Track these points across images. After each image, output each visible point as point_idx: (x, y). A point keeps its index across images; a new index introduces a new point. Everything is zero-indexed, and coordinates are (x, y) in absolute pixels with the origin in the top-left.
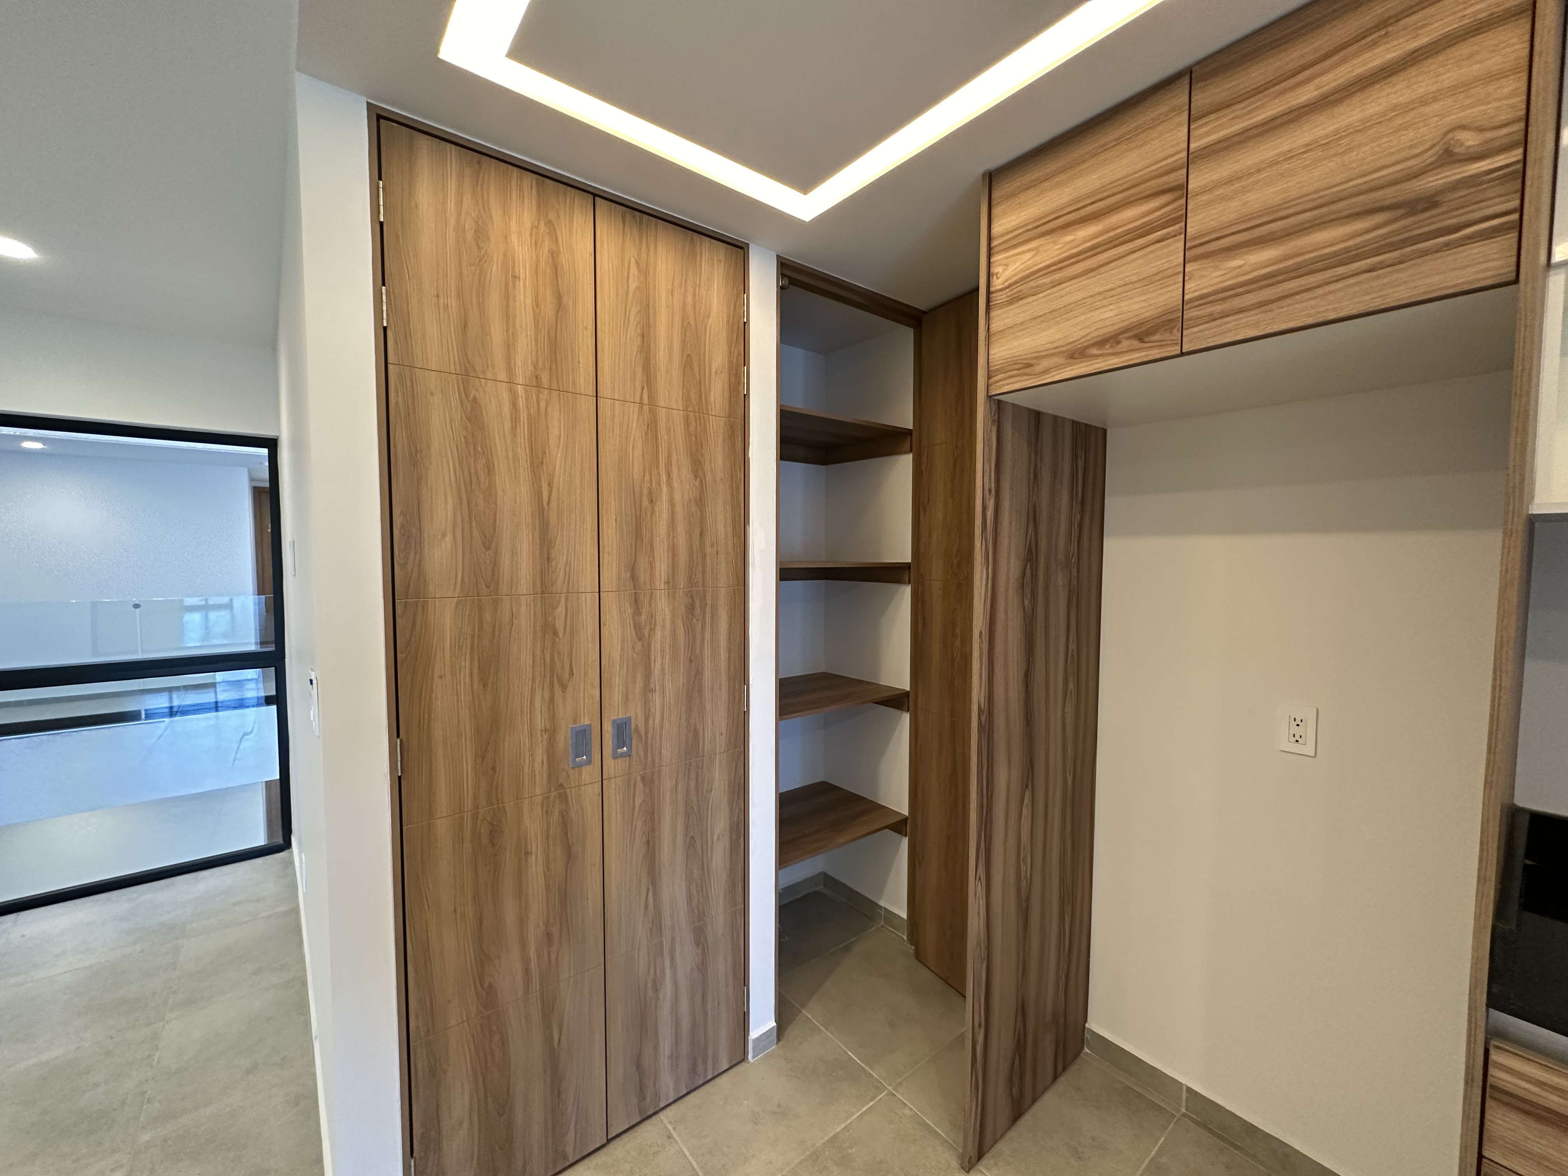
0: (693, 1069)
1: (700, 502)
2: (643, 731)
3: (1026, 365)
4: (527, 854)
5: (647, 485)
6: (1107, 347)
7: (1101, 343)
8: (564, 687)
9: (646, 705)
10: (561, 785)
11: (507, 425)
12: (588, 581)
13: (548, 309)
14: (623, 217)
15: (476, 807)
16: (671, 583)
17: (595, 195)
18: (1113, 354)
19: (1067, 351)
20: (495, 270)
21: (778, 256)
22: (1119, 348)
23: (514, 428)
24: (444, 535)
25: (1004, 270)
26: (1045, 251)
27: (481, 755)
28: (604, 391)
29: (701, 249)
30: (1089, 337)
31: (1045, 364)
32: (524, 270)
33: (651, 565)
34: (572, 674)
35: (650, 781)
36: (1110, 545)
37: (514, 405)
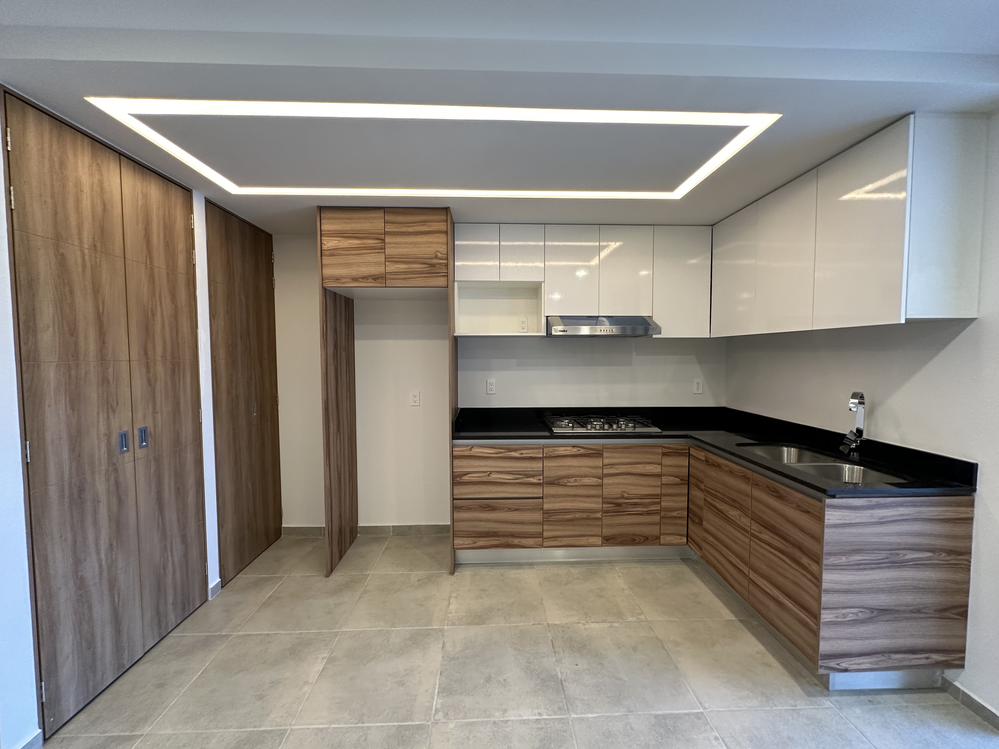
0: (184, 609)
1: (176, 317)
2: (153, 434)
3: (337, 279)
4: (99, 502)
5: (150, 306)
6: (365, 279)
7: (363, 278)
8: (114, 412)
9: (154, 419)
10: (114, 464)
11: (80, 269)
12: (124, 356)
13: (99, 209)
14: (134, 167)
15: (71, 478)
16: (164, 356)
17: (120, 154)
18: (366, 282)
19: (352, 278)
20: (71, 185)
21: (205, 198)
22: (368, 281)
23: (84, 272)
24: (48, 327)
25: (327, 244)
26: (343, 243)
27: (72, 450)
28: (128, 256)
29: (171, 191)
30: (359, 275)
31: (344, 280)
32: (86, 189)
33: (154, 347)
34: (118, 404)
35: (158, 460)
36: (356, 342)
37: (84, 259)
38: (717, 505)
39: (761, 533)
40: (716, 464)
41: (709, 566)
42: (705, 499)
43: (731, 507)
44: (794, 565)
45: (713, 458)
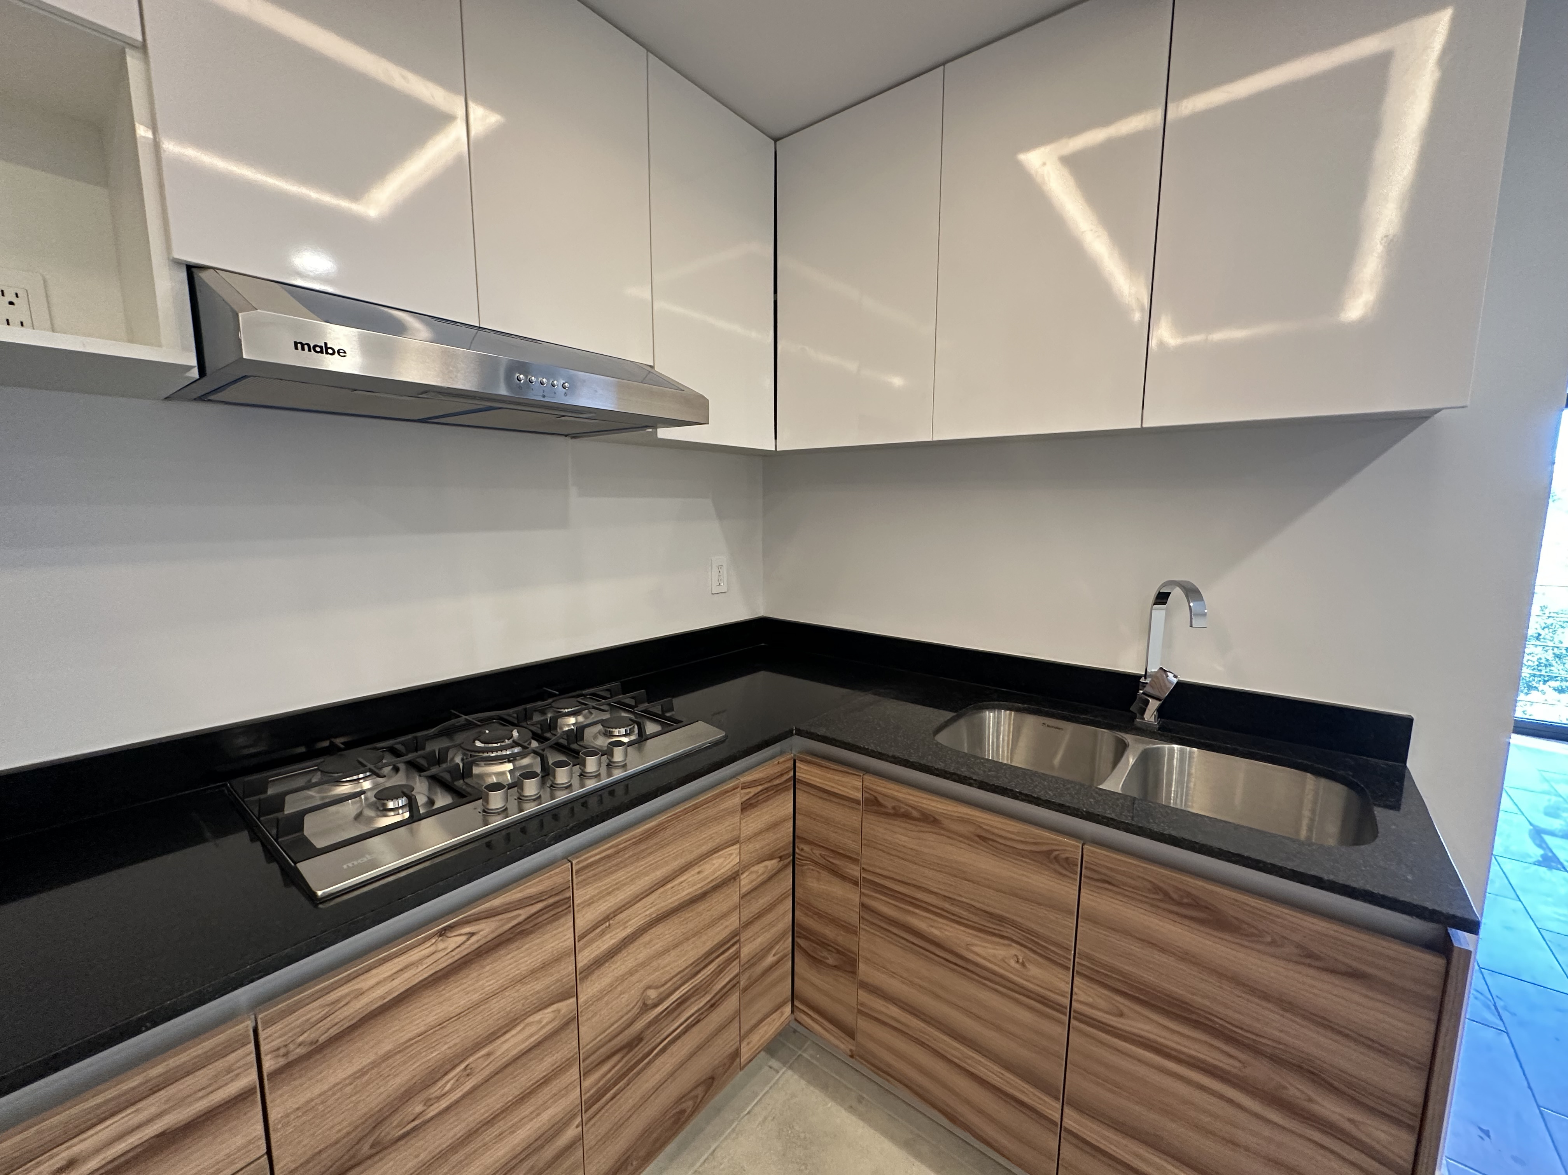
38: (921, 925)
39: (1121, 1015)
40: (915, 814)
41: (888, 1080)
42: (863, 905)
43: (979, 934)
44: (1274, 1116)
45: (900, 795)
